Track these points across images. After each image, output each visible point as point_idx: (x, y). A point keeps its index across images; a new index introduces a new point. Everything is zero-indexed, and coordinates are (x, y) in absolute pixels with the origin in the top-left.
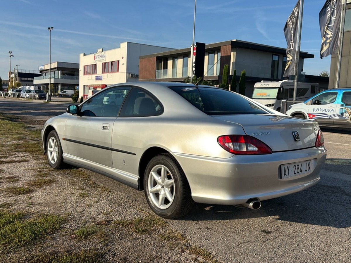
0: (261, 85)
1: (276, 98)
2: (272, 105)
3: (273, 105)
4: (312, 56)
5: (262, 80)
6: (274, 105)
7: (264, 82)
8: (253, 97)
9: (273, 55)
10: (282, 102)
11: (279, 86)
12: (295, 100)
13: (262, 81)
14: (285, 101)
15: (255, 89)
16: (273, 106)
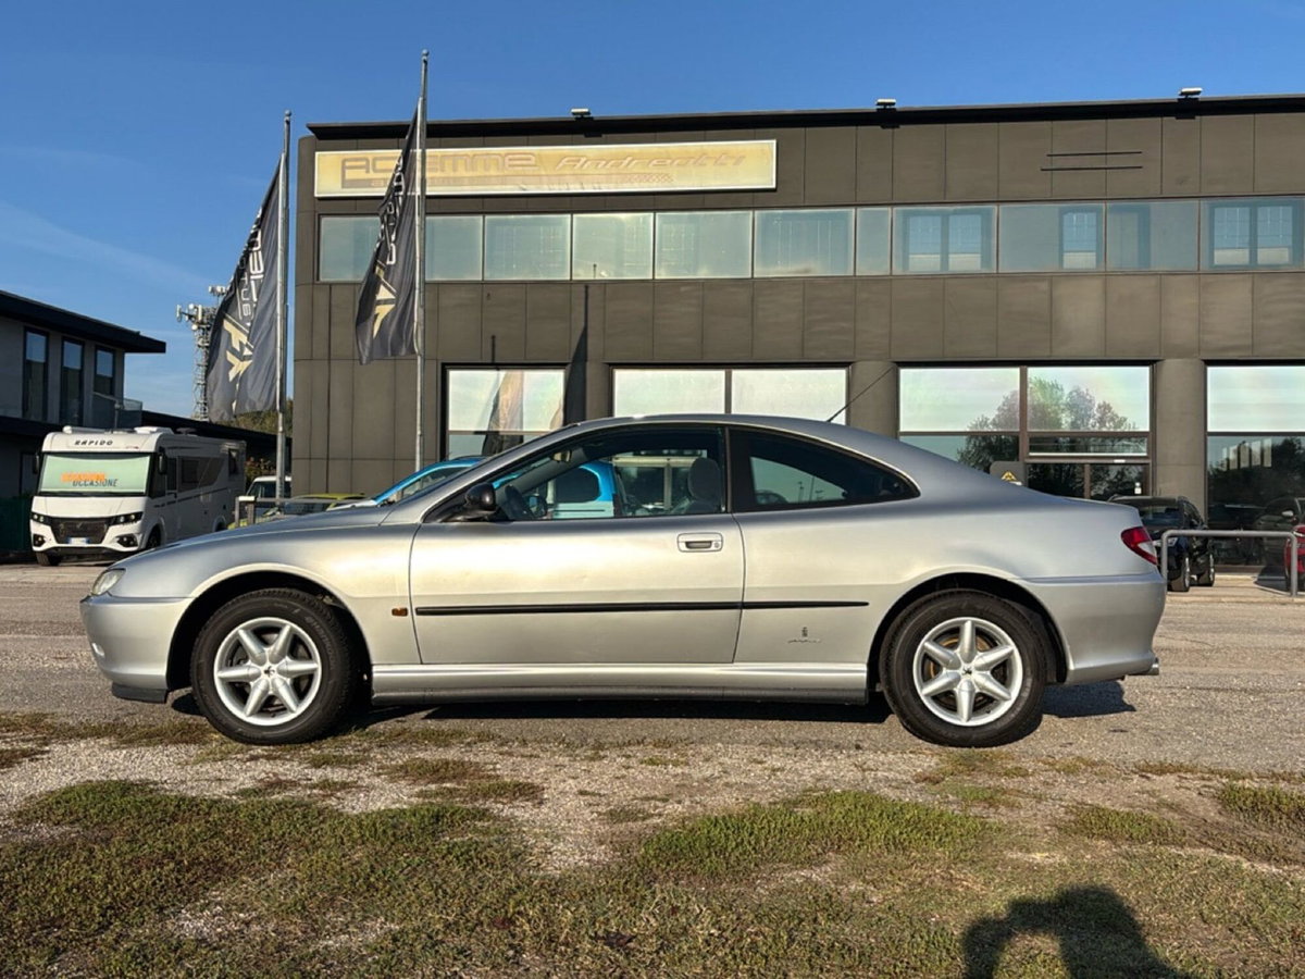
0: (77, 443)
1: (144, 490)
2: (133, 517)
3: (138, 516)
4: (157, 347)
5: (67, 424)
6: (143, 517)
7: (74, 432)
8: (43, 490)
9: (27, 329)
10: (241, 503)
11: (151, 449)
12: (280, 496)
13: (67, 429)
14: (252, 498)
15: (49, 459)
16: (139, 522)
